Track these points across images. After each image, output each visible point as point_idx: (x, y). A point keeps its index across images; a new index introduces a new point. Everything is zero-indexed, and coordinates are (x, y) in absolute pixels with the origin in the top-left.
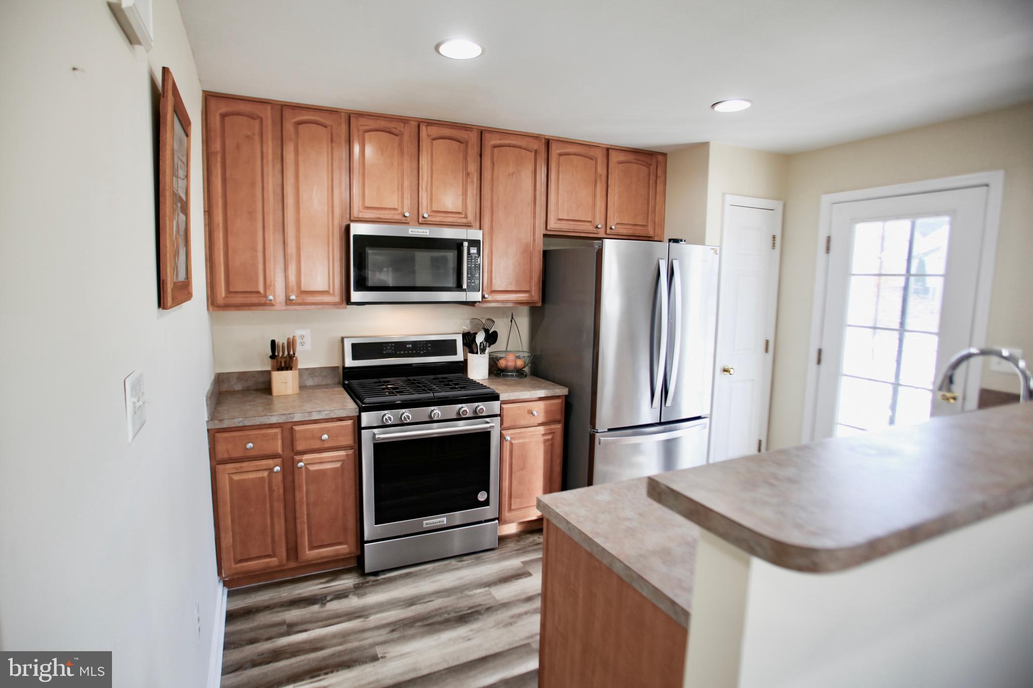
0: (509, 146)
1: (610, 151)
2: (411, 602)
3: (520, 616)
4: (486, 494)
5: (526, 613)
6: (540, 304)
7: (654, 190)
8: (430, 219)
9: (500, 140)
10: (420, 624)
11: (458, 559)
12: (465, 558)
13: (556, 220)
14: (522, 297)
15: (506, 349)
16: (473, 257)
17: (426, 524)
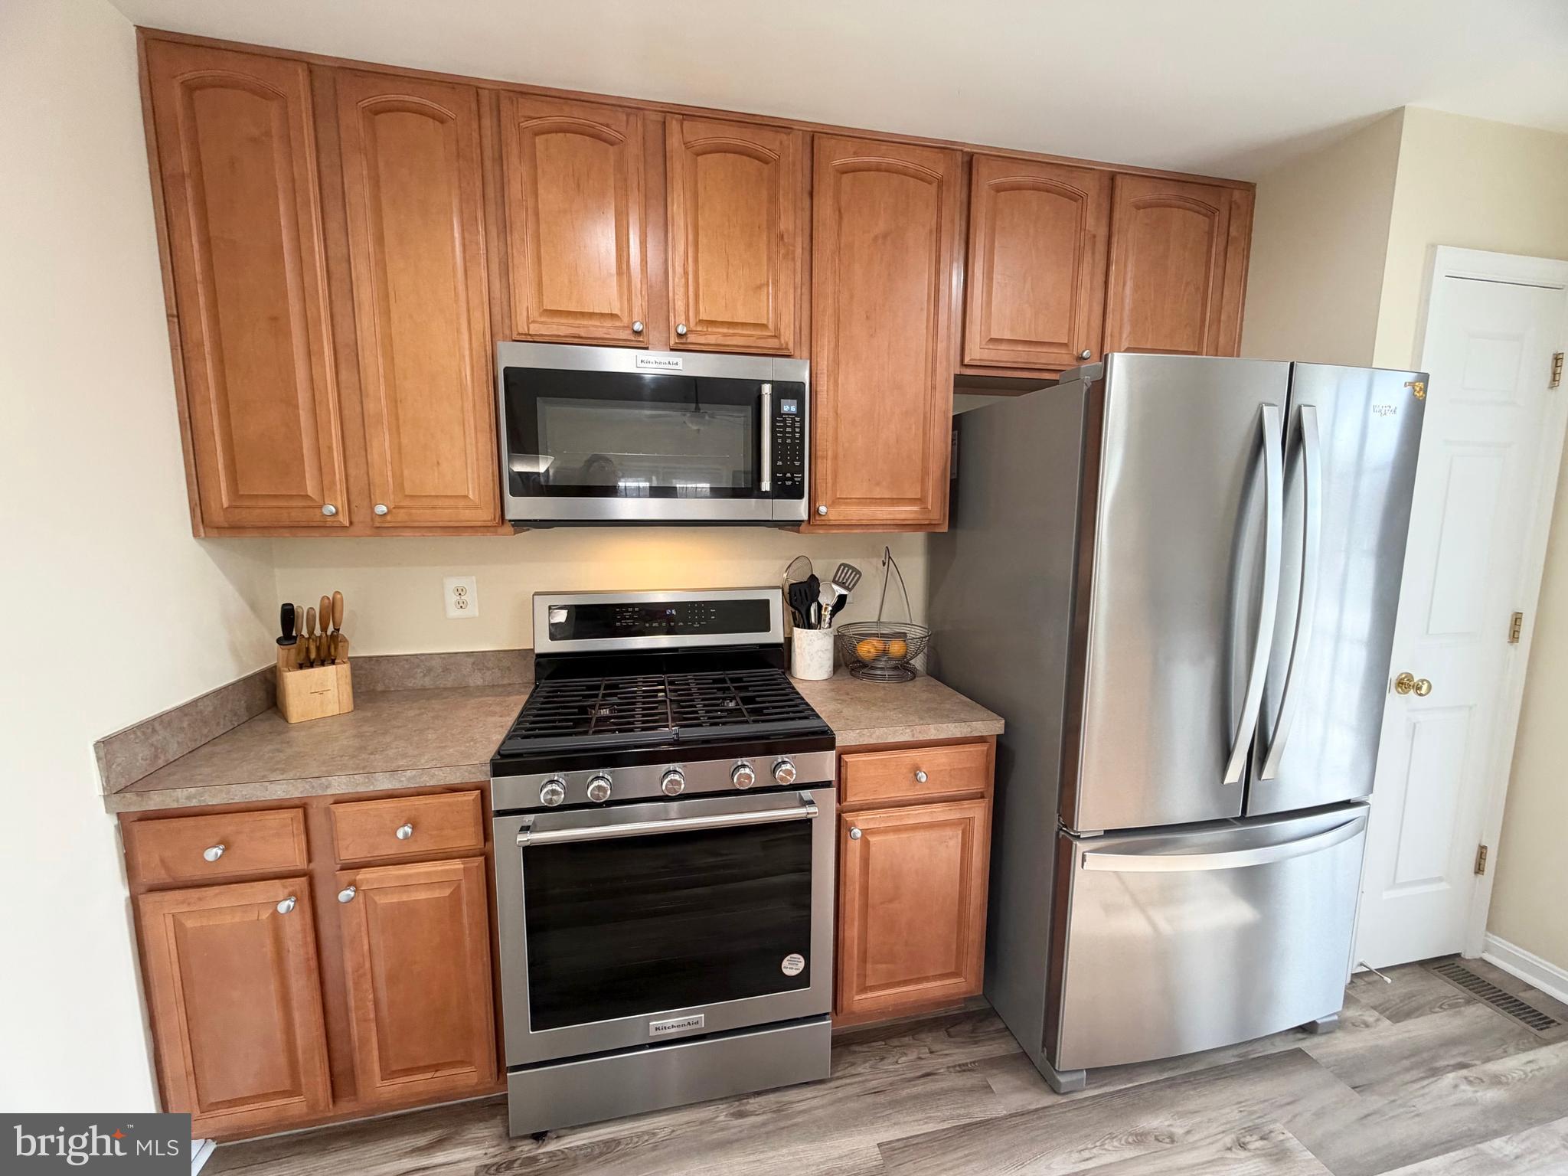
0: (878, 169)
1: (1119, 180)
4: (802, 959)
6: (945, 529)
7: (1220, 271)
8: (692, 338)
9: (856, 154)
13: (984, 343)
14: (906, 512)
15: (879, 620)
16: (789, 422)
17: (656, 1029)
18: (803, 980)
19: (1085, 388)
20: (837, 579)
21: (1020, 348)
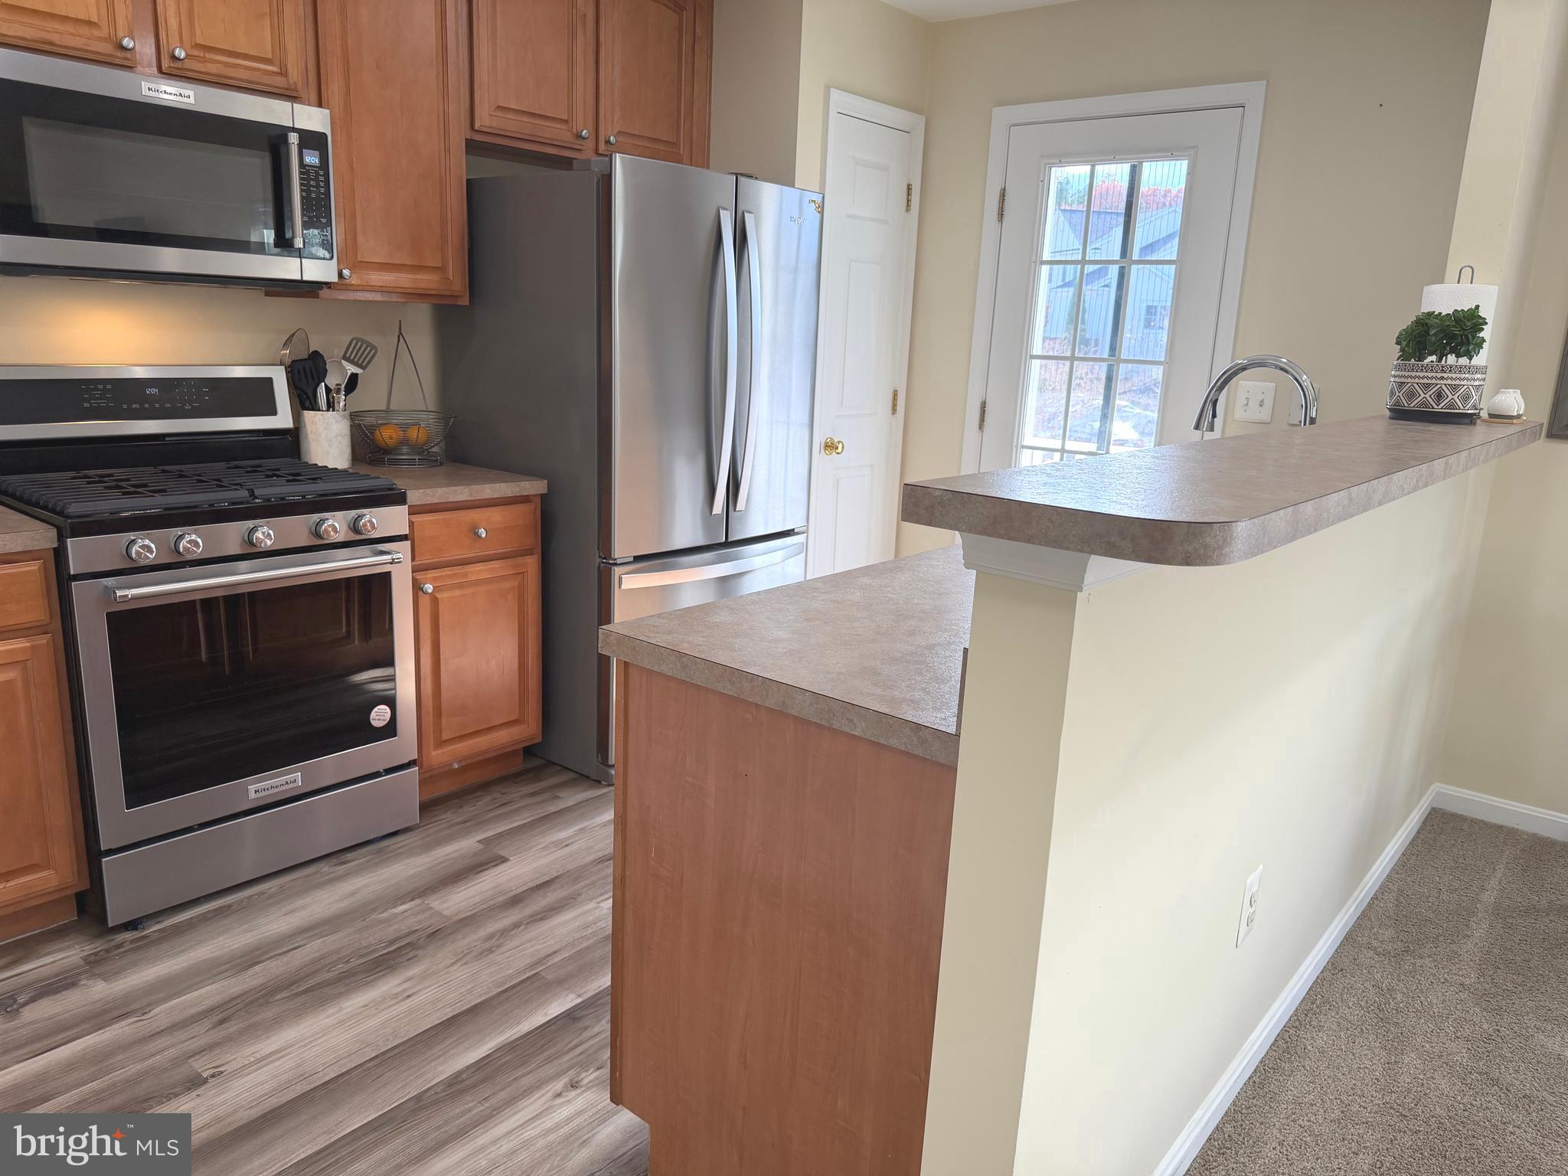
2: (248, 959)
3: (505, 933)
4: (388, 710)
5: (516, 925)
6: (465, 302)
8: (190, 64)
10: (285, 994)
11: (335, 861)
12: (349, 856)
13: (492, 109)
14: (426, 281)
15: (388, 407)
16: (312, 175)
17: (256, 792)
18: (390, 729)
19: (595, 180)
20: (348, 356)
21: (525, 119)
